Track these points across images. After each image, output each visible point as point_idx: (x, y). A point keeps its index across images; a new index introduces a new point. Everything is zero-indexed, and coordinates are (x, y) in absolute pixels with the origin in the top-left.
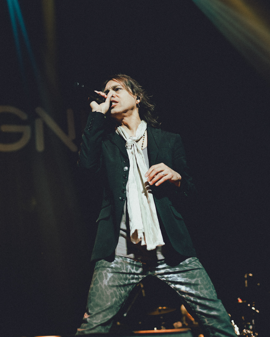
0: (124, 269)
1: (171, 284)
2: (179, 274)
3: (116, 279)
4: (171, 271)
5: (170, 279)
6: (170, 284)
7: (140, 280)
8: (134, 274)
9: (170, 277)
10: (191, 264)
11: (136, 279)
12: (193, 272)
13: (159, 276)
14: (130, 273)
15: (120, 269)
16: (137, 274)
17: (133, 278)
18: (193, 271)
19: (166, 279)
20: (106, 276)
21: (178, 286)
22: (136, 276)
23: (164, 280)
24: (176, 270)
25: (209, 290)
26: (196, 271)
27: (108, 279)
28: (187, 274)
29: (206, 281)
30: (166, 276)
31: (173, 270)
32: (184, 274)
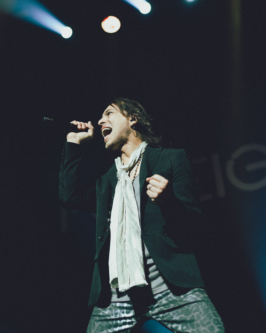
0: (113, 315)
1: (168, 324)
2: (174, 312)
3: (104, 327)
4: (165, 309)
5: (165, 319)
6: (166, 324)
7: (134, 324)
8: (125, 318)
9: (166, 316)
10: (186, 298)
11: (129, 323)
12: (189, 307)
13: (154, 317)
14: (121, 319)
15: (109, 315)
16: (130, 318)
17: (125, 324)
18: (189, 305)
19: (162, 319)
20: (94, 325)
21: (174, 326)
22: (128, 321)
23: (159, 320)
24: (170, 306)
25: (207, 326)
26: (192, 305)
27: (96, 328)
28: (182, 311)
29: (203, 315)
30: (161, 315)
31: (167, 308)
32: (180, 310)
